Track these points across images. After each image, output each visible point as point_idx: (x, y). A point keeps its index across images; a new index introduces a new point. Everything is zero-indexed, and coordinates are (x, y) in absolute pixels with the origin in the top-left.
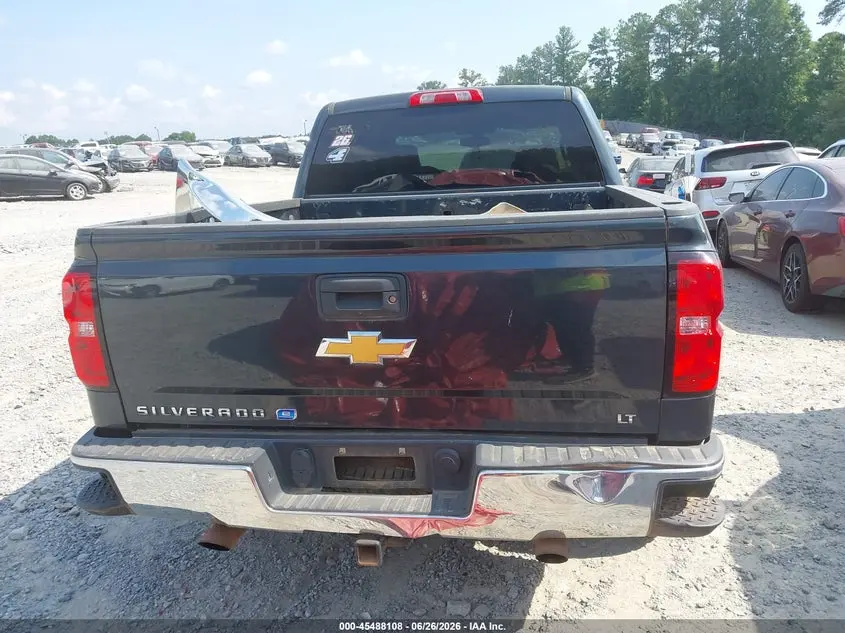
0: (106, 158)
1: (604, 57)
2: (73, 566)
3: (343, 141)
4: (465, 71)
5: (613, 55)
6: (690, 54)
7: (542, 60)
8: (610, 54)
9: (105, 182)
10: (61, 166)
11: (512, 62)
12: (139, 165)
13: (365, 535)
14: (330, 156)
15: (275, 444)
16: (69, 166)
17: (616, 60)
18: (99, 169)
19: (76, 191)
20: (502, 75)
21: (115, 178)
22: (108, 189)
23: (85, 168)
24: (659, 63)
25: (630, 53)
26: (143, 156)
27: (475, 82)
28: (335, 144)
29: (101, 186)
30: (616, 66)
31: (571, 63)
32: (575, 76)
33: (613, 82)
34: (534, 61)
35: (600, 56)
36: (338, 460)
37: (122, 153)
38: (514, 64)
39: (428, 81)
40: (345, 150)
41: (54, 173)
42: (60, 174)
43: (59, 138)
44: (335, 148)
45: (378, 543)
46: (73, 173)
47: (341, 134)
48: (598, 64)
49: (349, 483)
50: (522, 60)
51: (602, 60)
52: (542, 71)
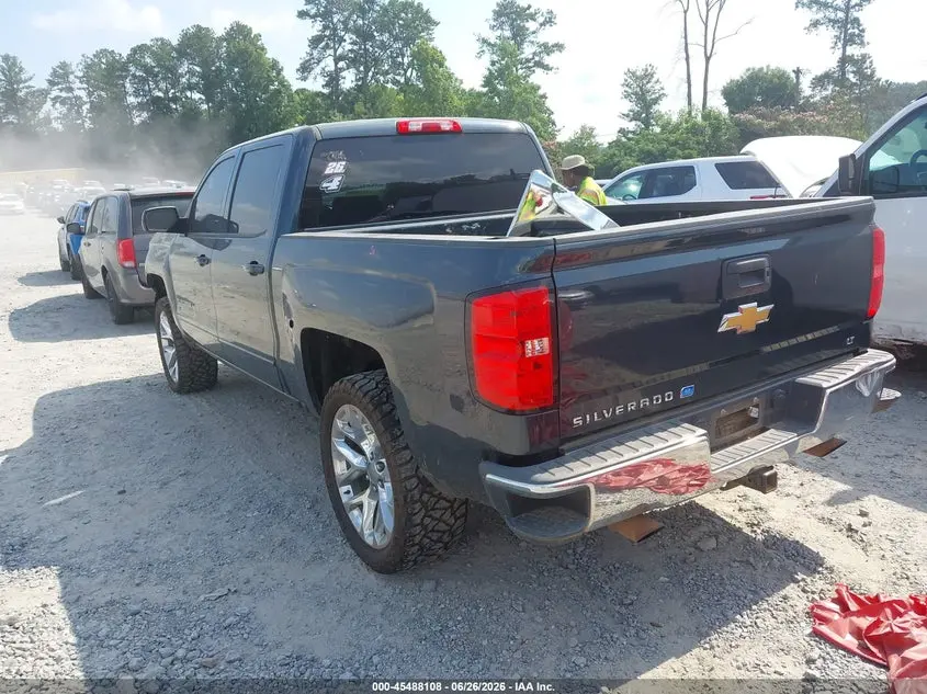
1: (70, 95)
3: (336, 168)
5: (83, 94)
6: (175, 99)
8: (77, 93)
17: (85, 99)
24: (141, 106)
25: (102, 93)
28: (328, 171)
30: (88, 106)
31: (26, 99)
32: (35, 116)
33: (86, 125)
35: (64, 94)
40: (340, 178)
44: (329, 175)
47: (334, 160)
48: (63, 102)
51: (69, 98)
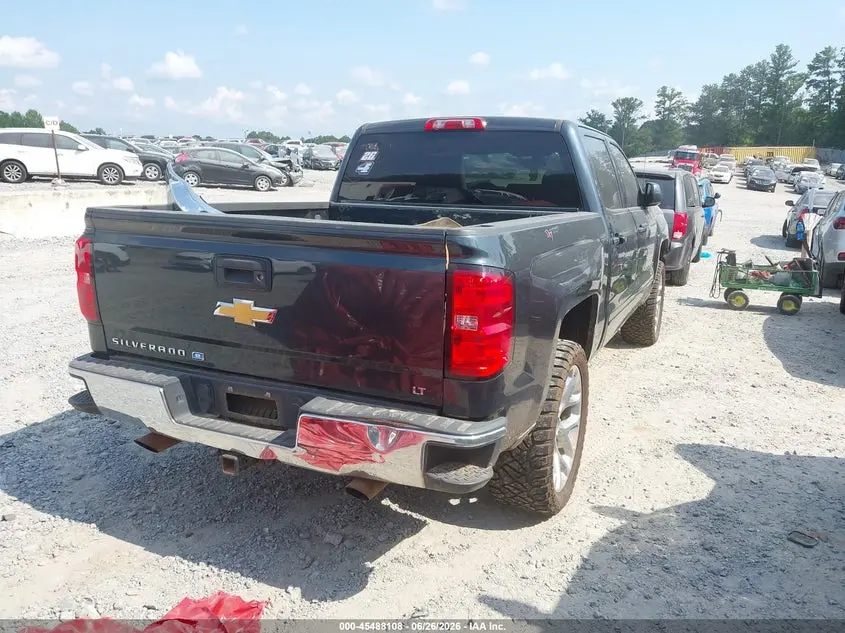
0: (302, 155)
1: (826, 78)
2: (94, 459)
3: (369, 156)
4: (664, 88)
5: (837, 77)
7: (752, 80)
8: (833, 76)
9: (289, 177)
10: (253, 160)
11: (718, 81)
12: (327, 164)
13: (232, 452)
14: (359, 169)
15: (191, 377)
16: (261, 160)
17: (839, 82)
18: (284, 165)
19: (262, 184)
20: (705, 94)
21: (298, 174)
22: (291, 183)
23: (273, 163)
26: (332, 155)
27: (673, 101)
28: (363, 159)
29: (285, 180)
30: (839, 89)
31: (785, 84)
32: (789, 97)
33: (832, 106)
34: (743, 80)
35: (820, 78)
36: (230, 396)
37: (315, 152)
38: (719, 82)
39: (623, 97)
40: (370, 164)
41: (246, 166)
42: (251, 168)
43: (275, 135)
44: (364, 161)
45: (236, 458)
46: (264, 168)
47: (369, 150)
48: (817, 86)
49: (235, 415)
50: (729, 79)
51: (823, 82)
52: (750, 92)
